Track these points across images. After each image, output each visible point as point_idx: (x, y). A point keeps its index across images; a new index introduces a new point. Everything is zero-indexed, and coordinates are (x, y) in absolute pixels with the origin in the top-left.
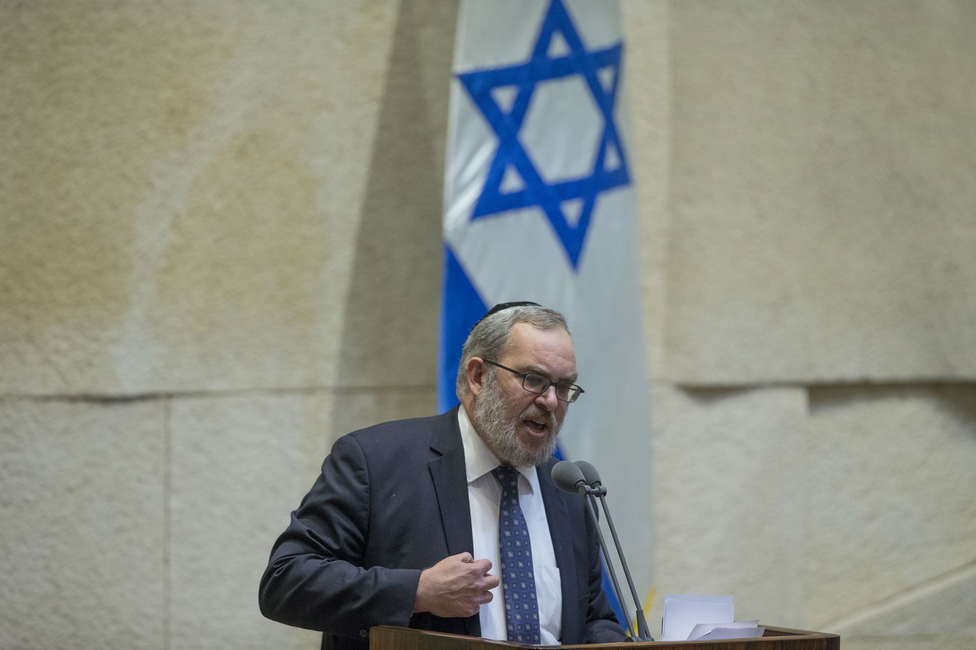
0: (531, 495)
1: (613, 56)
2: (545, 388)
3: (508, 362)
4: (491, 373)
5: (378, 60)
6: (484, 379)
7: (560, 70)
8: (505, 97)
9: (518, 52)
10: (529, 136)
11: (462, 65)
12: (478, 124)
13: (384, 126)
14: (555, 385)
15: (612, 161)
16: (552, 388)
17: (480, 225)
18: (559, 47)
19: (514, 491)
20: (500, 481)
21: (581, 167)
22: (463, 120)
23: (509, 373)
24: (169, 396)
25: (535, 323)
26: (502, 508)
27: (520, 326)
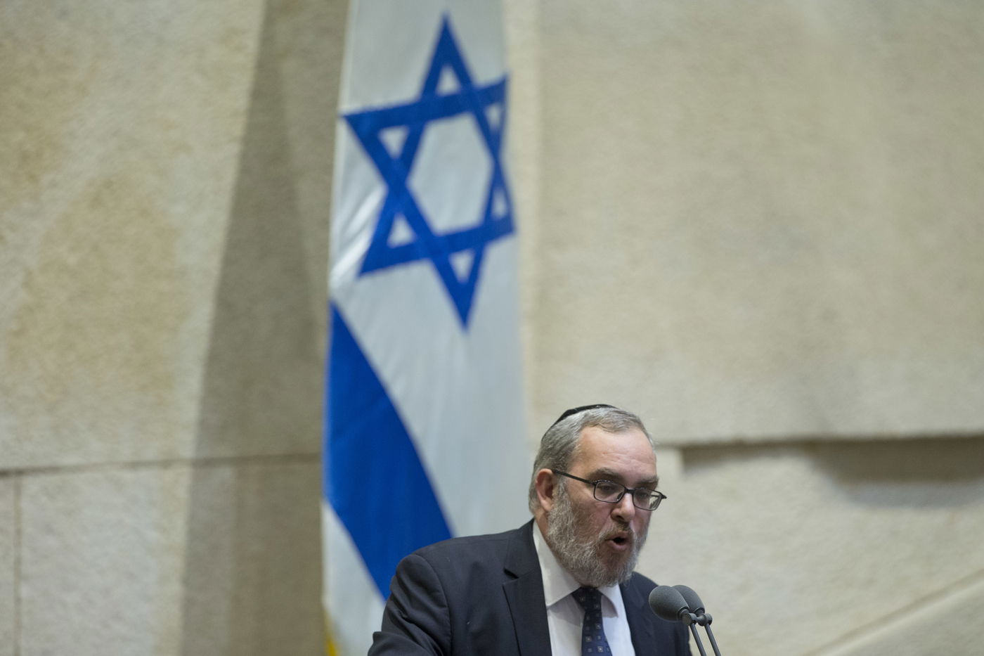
0: (616, 618)
1: (497, 92)
2: (621, 497)
3: (579, 470)
4: (561, 485)
5: (238, 96)
6: (555, 493)
8: (393, 139)
9: (407, 90)
10: (419, 182)
11: (349, 104)
12: (365, 171)
13: (245, 169)
14: (632, 493)
15: (499, 208)
16: (628, 497)
17: (369, 282)
18: (448, 84)
19: (598, 615)
20: (581, 604)
21: (470, 216)
23: (580, 483)
24: (20, 473)
25: (605, 426)
26: (585, 634)
27: (588, 431)
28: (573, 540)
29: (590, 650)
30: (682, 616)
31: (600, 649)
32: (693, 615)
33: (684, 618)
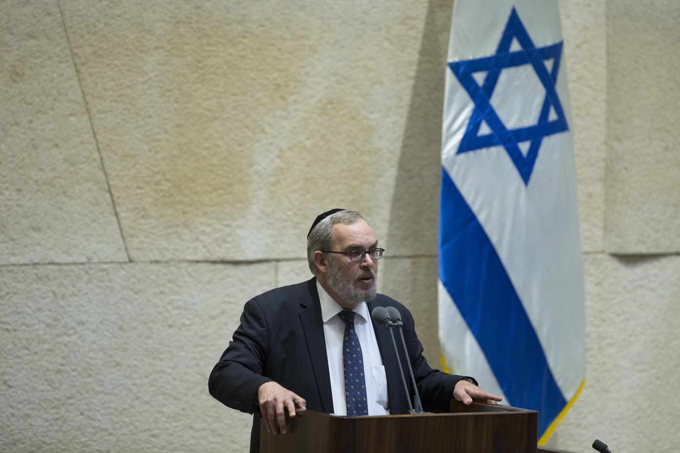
1: (555, 51)
3: (338, 248)
5: (412, 54)
6: (326, 262)
7: (516, 60)
8: (480, 77)
9: (489, 49)
10: (495, 101)
11: (452, 58)
12: (462, 94)
13: (416, 95)
14: (369, 252)
15: (553, 116)
16: (368, 255)
17: (463, 156)
18: (515, 46)
20: (343, 320)
21: (531, 120)
22: (453, 92)
23: (340, 254)
24: (278, 260)
25: (344, 221)
26: (345, 336)
27: (337, 226)
28: (341, 285)
29: (347, 344)
30: (385, 322)
31: (353, 343)
32: (390, 322)
33: (386, 324)
